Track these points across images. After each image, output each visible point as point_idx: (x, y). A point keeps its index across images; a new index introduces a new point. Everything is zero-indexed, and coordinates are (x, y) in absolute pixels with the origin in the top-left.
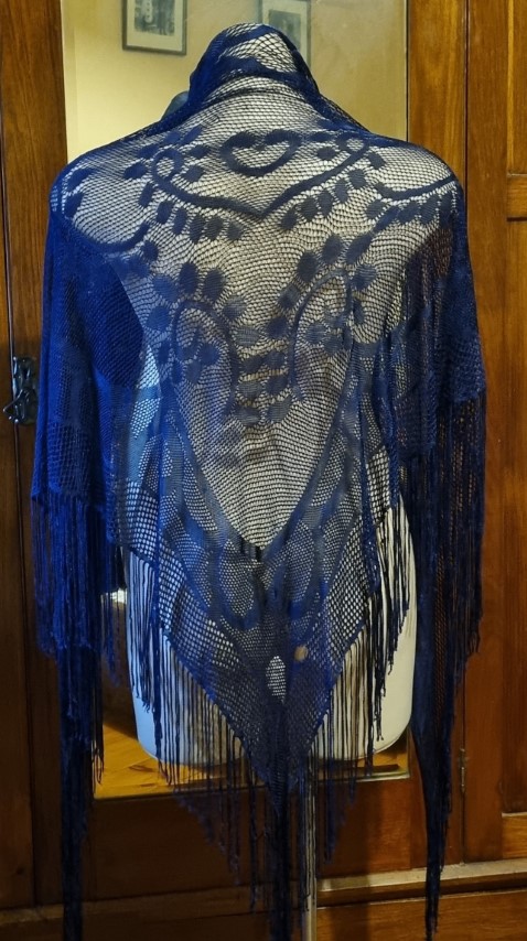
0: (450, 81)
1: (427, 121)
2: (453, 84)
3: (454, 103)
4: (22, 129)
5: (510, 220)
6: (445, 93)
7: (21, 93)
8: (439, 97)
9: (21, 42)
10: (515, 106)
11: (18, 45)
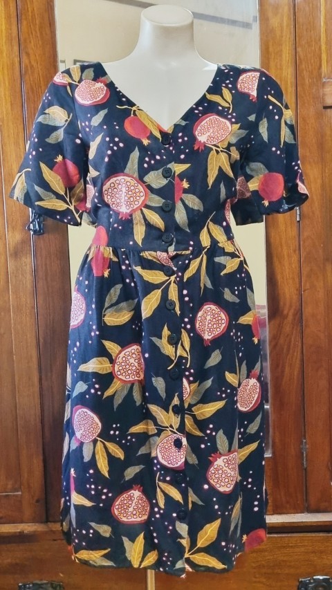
0: (285, 24)
1: (271, 49)
2: (287, 26)
3: (288, 36)
4: (33, 63)
5: (326, 108)
6: (282, 30)
7: (32, 41)
8: (278, 33)
9: (32, 12)
10: (327, 37)
11: (30, 14)
